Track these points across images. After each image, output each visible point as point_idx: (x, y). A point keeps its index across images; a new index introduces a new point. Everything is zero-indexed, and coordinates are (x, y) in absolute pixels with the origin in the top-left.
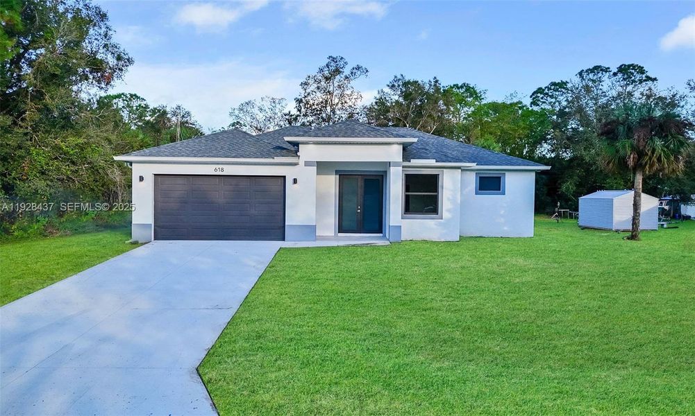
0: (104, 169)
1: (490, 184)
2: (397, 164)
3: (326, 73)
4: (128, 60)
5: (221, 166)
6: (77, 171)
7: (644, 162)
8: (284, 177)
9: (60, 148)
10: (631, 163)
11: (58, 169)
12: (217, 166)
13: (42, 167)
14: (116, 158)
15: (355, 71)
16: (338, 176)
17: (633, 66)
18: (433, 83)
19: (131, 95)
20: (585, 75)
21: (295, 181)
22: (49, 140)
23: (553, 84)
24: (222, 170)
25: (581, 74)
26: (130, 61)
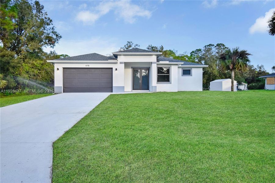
0: (50, 72)
1: (187, 72)
2: (154, 63)
3: (127, 47)
4: (60, 37)
5: (88, 64)
6: (40, 73)
7: (235, 67)
8: (112, 68)
9: (34, 64)
10: (231, 68)
11: (33, 71)
12: (87, 64)
13: (27, 70)
14: (48, 61)
15: (136, 46)
16: (132, 69)
17: (221, 44)
18: (161, 47)
19: (66, 55)
20: (206, 47)
21: (116, 69)
22: (31, 62)
23: (197, 50)
24: (89, 66)
25: (205, 46)
26: (61, 37)
